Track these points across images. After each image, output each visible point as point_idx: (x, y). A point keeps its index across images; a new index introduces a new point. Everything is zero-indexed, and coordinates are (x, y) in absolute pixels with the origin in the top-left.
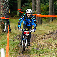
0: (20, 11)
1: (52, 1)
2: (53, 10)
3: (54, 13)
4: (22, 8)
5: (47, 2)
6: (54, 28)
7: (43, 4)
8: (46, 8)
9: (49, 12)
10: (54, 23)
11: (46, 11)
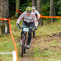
0: (19, 11)
1: (53, 2)
2: (54, 11)
3: (55, 14)
4: (20, 9)
5: (47, 2)
6: (56, 30)
7: (43, 5)
8: (47, 8)
9: (50, 12)
10: (56, 24)
11: (46, 11)
